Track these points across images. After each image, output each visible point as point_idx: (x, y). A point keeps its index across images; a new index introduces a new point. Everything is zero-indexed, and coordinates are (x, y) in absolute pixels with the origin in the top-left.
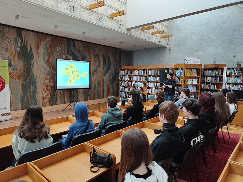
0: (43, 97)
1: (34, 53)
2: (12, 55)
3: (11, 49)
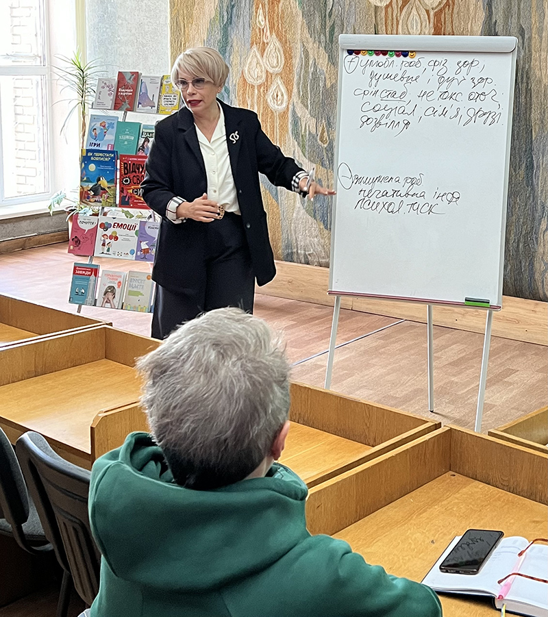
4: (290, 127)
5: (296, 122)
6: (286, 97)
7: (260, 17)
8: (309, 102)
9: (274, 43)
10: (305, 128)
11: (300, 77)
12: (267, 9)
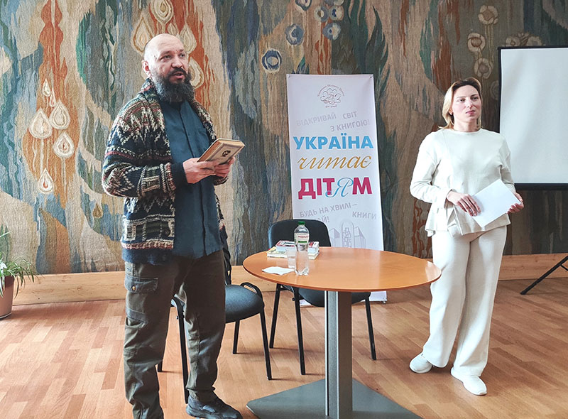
0: (418, 218)
1: (388, 39)
2: (315, 53)
3: (311, 30)
4: (77, 168)
5: (82, 164)
6: (72, 146)
7: (46, 89)
8: (94, 149)
9: (59, 108)
10: (92, 168)
11: (85, 132)
12: (53, 83)
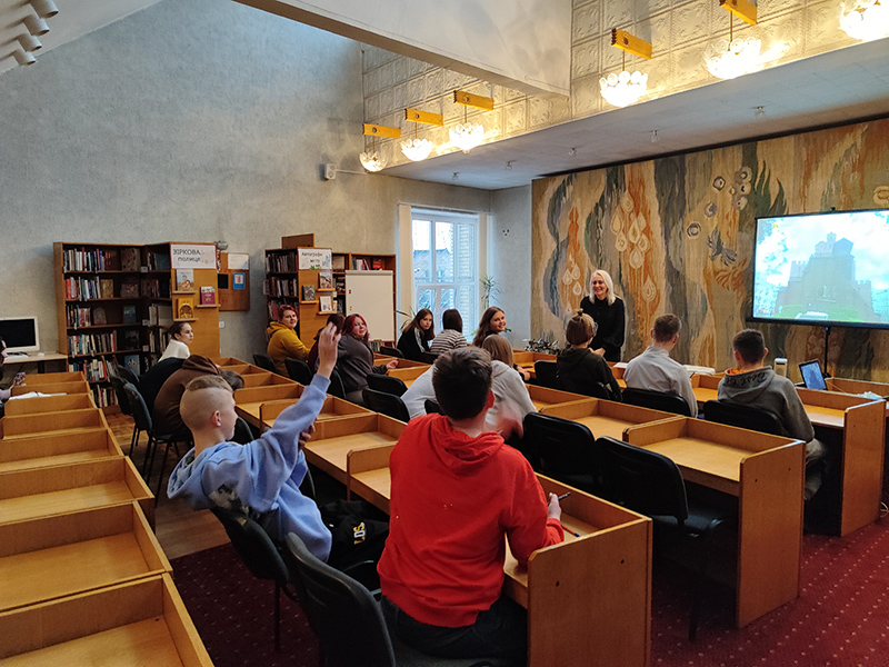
0: (810, 353)
1: (789, 204)
2: (725, 220)
3: (724, 206)
6: (581, 289)
7: (570, 258)
12: (573, 255)
